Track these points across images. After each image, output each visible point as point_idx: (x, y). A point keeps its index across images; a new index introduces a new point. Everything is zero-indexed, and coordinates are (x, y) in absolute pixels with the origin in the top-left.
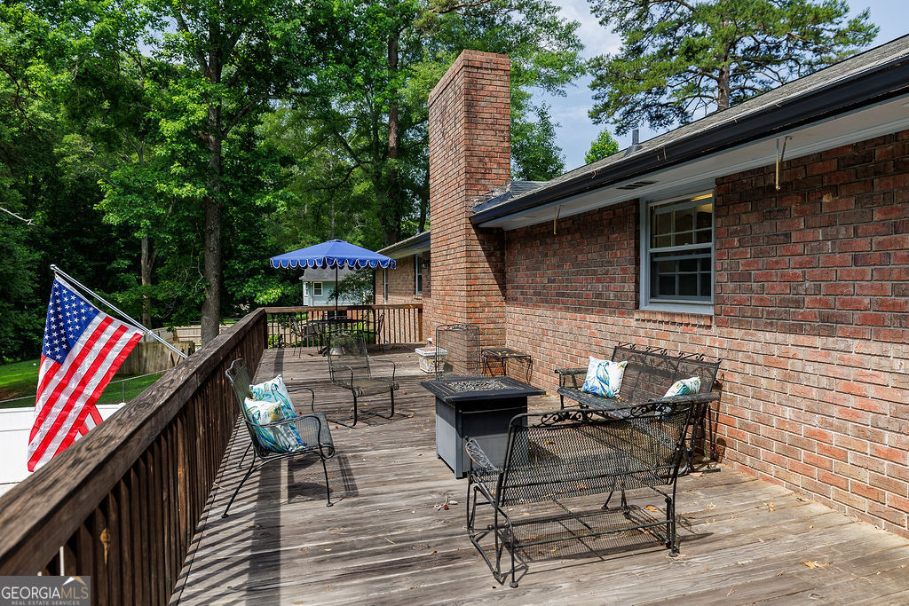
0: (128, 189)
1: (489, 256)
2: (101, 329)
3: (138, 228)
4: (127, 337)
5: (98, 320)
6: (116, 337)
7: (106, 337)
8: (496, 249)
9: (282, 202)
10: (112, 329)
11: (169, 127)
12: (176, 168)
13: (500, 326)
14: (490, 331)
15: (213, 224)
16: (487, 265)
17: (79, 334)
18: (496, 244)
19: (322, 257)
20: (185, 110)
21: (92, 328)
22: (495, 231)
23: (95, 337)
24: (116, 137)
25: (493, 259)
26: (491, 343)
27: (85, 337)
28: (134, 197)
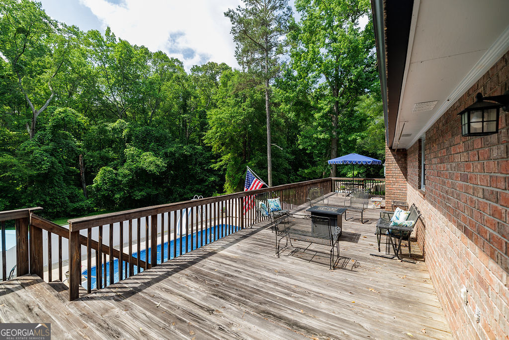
0: (306, 137)
1: (398, 161)
2: (255, 182)
3: (307, 149)
4: (260, 184)
5: (255, 179)
6: (258, 184)
7: (256, 184)
8: (402, 158)
9: (358, 137)
10: (257, 182)
11: (317, 115)
12: (319, 129)
13: (404, 192)
14: (398, 194)
15: (334, 146)
16: (397, 165)
17: (251, 182)
18: (402, 156)
19: (342, 160)
20: (322, 109)
21: (254, 181)
22: (401, 150)
23: (254, 184)
24: (308, 119)
25: (400, 162)
26: (398, 198)
27: (253, 183)
28: (307, 140)
